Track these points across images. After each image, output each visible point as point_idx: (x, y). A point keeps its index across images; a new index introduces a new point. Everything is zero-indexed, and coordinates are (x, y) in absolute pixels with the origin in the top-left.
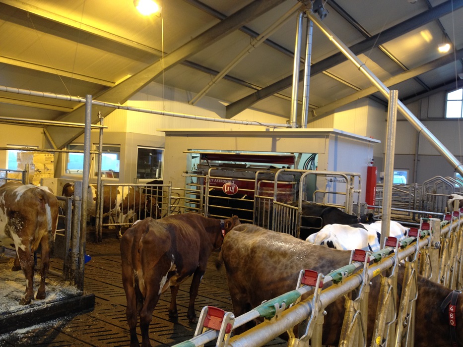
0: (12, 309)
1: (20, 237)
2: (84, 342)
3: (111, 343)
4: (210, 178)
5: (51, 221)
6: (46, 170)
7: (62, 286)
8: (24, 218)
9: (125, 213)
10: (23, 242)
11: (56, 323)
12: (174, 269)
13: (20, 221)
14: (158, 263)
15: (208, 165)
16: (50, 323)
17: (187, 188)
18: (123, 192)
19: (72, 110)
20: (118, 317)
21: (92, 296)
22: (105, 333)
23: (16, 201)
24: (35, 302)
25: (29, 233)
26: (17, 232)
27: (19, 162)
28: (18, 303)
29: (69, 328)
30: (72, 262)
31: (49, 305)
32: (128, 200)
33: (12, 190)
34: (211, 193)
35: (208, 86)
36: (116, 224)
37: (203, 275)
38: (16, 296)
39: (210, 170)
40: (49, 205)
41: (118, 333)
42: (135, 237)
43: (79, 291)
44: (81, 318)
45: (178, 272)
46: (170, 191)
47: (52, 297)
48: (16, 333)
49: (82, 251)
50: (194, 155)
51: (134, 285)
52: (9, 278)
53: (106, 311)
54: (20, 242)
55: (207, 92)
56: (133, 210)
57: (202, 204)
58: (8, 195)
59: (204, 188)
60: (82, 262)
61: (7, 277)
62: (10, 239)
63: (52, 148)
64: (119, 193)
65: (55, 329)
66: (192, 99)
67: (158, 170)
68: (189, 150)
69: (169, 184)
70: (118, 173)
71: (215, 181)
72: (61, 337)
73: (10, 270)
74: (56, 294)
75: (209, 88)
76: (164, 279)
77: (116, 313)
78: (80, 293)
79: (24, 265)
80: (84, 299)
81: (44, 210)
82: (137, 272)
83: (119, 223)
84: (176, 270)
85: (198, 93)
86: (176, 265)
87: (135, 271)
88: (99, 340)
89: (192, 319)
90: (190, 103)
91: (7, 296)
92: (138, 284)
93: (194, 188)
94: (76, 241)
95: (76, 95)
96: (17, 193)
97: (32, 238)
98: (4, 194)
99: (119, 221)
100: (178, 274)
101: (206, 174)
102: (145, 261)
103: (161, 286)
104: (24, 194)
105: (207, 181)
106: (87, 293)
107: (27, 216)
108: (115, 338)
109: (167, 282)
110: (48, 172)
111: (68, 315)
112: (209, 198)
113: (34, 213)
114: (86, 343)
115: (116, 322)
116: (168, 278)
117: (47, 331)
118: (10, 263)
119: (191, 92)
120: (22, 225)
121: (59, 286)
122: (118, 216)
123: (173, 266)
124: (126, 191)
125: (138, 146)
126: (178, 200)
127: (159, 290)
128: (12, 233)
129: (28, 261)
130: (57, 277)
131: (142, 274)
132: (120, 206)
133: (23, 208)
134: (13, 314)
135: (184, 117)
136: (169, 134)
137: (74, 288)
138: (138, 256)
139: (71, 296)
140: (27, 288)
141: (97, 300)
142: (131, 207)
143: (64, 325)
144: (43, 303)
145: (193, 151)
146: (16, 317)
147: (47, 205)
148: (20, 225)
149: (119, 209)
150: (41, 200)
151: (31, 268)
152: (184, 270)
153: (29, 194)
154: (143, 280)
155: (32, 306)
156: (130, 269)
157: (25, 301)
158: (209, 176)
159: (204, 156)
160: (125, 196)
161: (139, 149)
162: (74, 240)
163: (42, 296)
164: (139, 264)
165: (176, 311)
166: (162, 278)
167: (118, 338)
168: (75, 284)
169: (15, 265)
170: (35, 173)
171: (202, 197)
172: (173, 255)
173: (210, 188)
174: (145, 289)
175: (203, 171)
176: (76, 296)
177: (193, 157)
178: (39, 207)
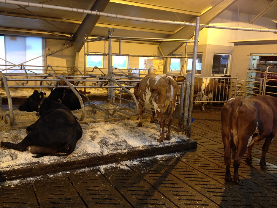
0: (154, 143)
1: (157, 104)
2: (194, 168)
3: (211, 172)
4: (268, 74)
5: (173, 96)
6: (159, 69)
7: (178, 134)
8: (159, 94)
9: (207, 95)
10: (159, 107)
11: (177, 155)
12: (257, 132)
13: (157, 95)
14: (248, 127)
15: (266, 65)
16: (174, 154)
17: (248, 80)
18: (206, 82)
19: (174, 33)
20: (212, 157)
21: (195, 142)
22: (206, 166)
23: (155, 84)
24: (165, 142)
25: (162, 102)
26: (156, 101)
27: (145, 65)
28: (156, 141)
29: (184, 159)
30: (183, 121)
31: (173, 144)
32: (209, 87)
33: (153, 78)
34: (268, 84)
35: (266, 9)
36: (201, 102)
37: (273, 138)
38: (155, 137)
39: (268, 68)
40: (173, 86)
41: (214, 167)
42: (233, 108)
43: (188, 138)
44: (190, 154)
45: (260, 134)
46: (237, 82)
47: (173, 140)
48: (156, 157)
49: (190, 115)
50: (254, 58)
51: (230, 139)
52: (149, 127)
53: (204, 152)
54: (157, 107)
55: (264, 14)
56: (212, 93)
57: (260, 91)
58: (151, 80)
59: (263, 80)
60: (190, 122)
61: (148, 126)
62: (151, 105)
63: (162, 55)
64: (203, 83)
65: (176, 158)
66: (251, 20)
67: (225, 69)
68: (251, 54)
69: (237, 77)
70: (200, 71)
71: (270, 75)
72: (180, 164)
73: (149, 122)
74: (175, 139)
75: (266, 10)
76: (251, 137)
77: (211, 155)
78: (189, 139)
79: (159, 120)
80: (191, 143)
81: (170, 89)
82: (233, 131)
83: (203, 101)
84: (259, 133)
85: (257, 15)
86: (259, 130)
87: (231, 130)
88: (203, 169)
89: (263, 166)
90: (250, 22)
91: (150, 136)
92: (233, 139)
93: (253, 80)
94: (186, 109)
95: (183, 21)
96: (156, 80)
97: (163, 105)
98: (149, 80)
99: (203, 100)
100: (259, 136)
101: (264, 71)
102: (239, 124)
103: (249, 142)
104: (160, 80)
105: (265, 75)
106: (192, 140)
107: (161, 93)
108: (213, 169)
109: (252, 140)
110: (160, 70)
111: (182, 151)
112: (266, 87)
113: (165, 91)
114: (196, 169)
115: (212, 160)
116: (253, 137)
117: (173, 159)
118: (148, 119)
119: (251, 15)
120: (158, 98)
121: (177, 134)
122: (202, 97)
123: (257, 131)
124: (208, 81)
125: (214, 53)
126: (241, 88)
127: (247, 144)
128: (153, 101)
129: (162, 118)
130: (175, 129)
131: (236, 132)
132: (204, 91)
133: (159, 87)
134: (155, 147)
135: (252, 30)
136: (236, 44)
137: (185, 136)
138: (234, 121)
139: (184, 141)
140: (161, 133)
141: (198, 145)
142: (211, 92)
143: (181, 157)
144: (169, 143)
145: (254, 55)
146: (156, 148)
147: (172, 86)
148: (157, 97)
149: (204, 92)
150: (169, 83)
151: (163, 122)
152: (264, 134)
153: (163, 80)
154: (237, 137)
155: (164, 143)
156: (228, 128)
157: (160, 140)
158: (267, 72)
159: (262, 58)
160: (207, 84)
161: (214, 55)
162: (186, 108)
163: (168, 138)
164: (234, 126)
165: (251, 159)
166: (250, 137)
167: (215, 170)
168: (186, 134)
169: (152, 120)
170: (154, 71)
171: (261, 86)
172: (258, 123)
173: (267, 80)
174: (238, 142)
175: (261, 69)
176: (186, 141)
177: (254, 59)
178: (168, 88)
